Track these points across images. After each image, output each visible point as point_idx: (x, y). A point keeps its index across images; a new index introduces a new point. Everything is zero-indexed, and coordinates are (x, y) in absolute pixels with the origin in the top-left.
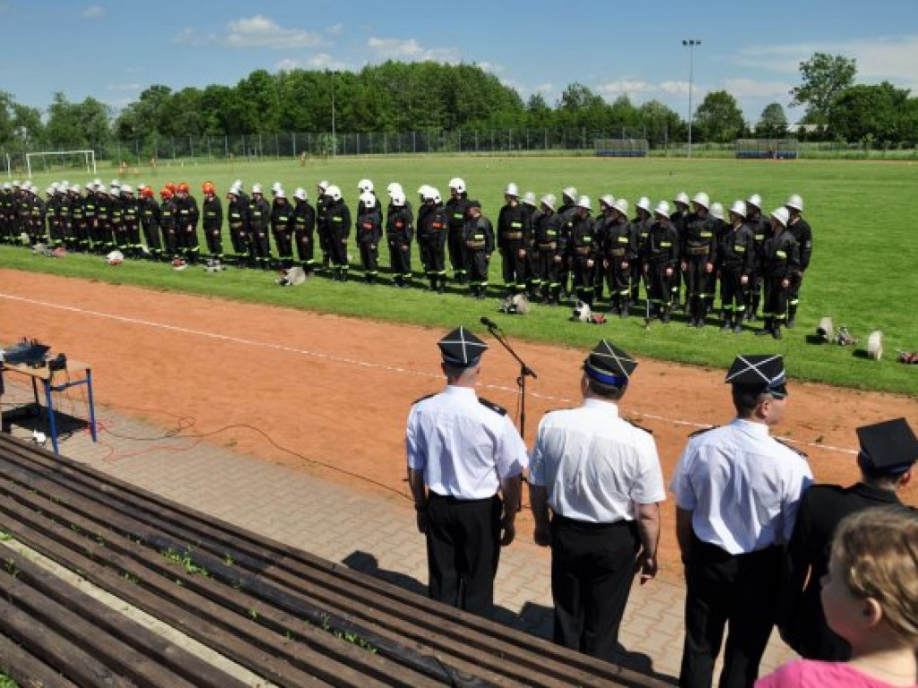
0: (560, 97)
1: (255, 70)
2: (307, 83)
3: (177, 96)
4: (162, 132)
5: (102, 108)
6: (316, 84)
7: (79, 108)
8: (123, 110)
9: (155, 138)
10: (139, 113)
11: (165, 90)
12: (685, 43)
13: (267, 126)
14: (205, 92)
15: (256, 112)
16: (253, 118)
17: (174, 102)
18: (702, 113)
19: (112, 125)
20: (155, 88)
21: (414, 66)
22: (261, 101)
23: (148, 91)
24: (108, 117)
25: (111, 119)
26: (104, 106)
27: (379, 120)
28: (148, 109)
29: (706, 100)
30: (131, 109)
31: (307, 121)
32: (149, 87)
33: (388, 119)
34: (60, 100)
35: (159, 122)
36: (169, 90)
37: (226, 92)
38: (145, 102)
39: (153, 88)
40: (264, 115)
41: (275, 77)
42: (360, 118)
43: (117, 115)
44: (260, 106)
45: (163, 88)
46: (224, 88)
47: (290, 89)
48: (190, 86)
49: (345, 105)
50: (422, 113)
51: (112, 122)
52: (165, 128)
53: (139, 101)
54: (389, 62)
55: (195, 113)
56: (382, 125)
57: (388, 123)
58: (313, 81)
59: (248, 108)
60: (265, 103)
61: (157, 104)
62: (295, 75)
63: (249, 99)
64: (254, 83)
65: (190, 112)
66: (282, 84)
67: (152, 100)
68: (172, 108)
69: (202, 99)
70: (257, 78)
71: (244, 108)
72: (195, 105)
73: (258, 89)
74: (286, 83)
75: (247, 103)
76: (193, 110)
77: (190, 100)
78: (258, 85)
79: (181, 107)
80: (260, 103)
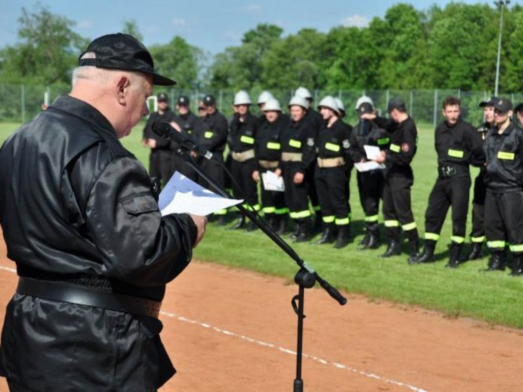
1: (396, 5)
2: (467, 24)
3: (290, 39)
5: (191, 52)
6: (482, 25)
7: (163, 52)
10: (239, 62)
11: (275, 31)
14: (329, 36)
15: (391, 63)
17: (286, 47)
19: (203, 75)
20: (262, 28)
23: (253, 33)
24: (199, 63)
25: (202, 67)
26: (196, 49)
28: (250, 56)
30: (229, 54)
36: (280, 30)
37: (354, 35)
38: (248, 45)
39: (259, 27)
41: (423, 15)
43: (211, 62)
44: (397, 54)
45: (273, 27)
46: (350, 29)
47: (442, 32)
51: (204, 71)
55: (312, 64)
58: (477, 19)
59: (381, 57)
60: (403, 51)
61: (263, 50)
62: (452, 10)
63: (385, 45)
64: (391, 23)
65: (305, 62)
66: (431, 25)
67: (258, 43)
68: (282, 55)
69: (323, 44)
70: (396, 15)
71: (375, 55)
72: (312, 52)
73: (397, 32)
74: (438, 23)
75: (381, 50)
76: (309, 59)
77: (307, 46)
78: (397, 26)
79: (293, 54)
80: (398, 50)
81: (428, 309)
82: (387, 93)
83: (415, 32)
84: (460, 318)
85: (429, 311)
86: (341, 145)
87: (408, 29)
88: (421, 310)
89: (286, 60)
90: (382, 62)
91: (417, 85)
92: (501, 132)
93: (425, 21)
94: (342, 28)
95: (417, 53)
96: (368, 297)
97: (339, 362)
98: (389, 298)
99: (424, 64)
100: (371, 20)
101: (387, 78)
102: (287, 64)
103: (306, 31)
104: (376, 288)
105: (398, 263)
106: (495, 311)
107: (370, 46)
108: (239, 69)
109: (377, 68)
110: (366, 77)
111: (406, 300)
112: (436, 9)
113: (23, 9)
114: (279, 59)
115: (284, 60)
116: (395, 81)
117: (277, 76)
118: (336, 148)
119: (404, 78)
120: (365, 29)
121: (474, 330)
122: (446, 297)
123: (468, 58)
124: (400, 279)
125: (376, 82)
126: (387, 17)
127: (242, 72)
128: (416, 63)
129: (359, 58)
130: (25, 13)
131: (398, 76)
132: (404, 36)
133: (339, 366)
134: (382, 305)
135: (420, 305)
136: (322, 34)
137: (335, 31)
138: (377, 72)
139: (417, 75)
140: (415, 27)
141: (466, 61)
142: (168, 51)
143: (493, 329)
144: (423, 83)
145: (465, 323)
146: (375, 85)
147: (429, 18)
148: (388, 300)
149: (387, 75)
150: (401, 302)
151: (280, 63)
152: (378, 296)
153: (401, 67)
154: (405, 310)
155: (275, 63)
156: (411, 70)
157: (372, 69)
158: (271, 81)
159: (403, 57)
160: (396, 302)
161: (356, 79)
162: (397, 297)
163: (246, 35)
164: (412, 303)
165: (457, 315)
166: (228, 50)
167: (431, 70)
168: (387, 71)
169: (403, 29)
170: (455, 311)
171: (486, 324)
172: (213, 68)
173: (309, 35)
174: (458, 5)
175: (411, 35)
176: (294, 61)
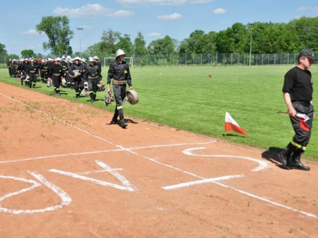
1: (236, 23)
2: (259, 29)
3: (205, 35)
4: (197, 53)
8: (182, 42)
9: (194, 55)
10: (188, 43)
11: (201, 32)
13: (238, 50)
15: (233, 43)
16: (232, 46)
17: (204, 38)
19: (176, 49)
20: (197, 31)
22: (236, 38)
23: (193, 33)
25: (176, 46)
27: (290, 48)
28: (192, 42)
31: (257, 48)
32: (194, 31)
33: (295, 47)
34: (140, 36)
35: (196, 48)
36: (203, 32)
38: (192, 38)
40: (237, 45)
41: (245, 26)
42: (281, 47)
43: (179, 44)
44: (235, 40)
45: (200, 31)
47: (251, 32)
49: (275, 40)
50: (314, 44)
52: (199, 51)
56: (292, 50)
57: (295, 49)
58: (262, 28)
59: (230, 41)
63: (231, 37)
64: (234, 29)
65: (210, 43)
66: (248, 30)
67: (195, 37)
68: (203, 41)
70: (236, 27)
72: (213, 40)
73: (235, 33)
74: (250, 29)
75: (230, 39)
76: (212, 43)
77: (212, 38)
78: (236, 30)
79: (207, 41)
80: (235, 39)
82: (232, 54)
87: (240, 32)
89: (204, 43)
90: (230, 43)
93: (245, 29)
95: (242, 40)
100: (227, 28)
101: (232, 49)
102: (204, 44)
103: (211, 32)
107: (226, 38)
108: (188, 47)
112: (250, 24)
113: (104, 30)
114: (201, 43)
116: (235, 50)
123: (258, 41)
125: (228, 50)
126: (232, 27)
128: (241, 43)
130: (105, 32)
131: (236, 48)
132: (238, 34)
138: (229, 47)
140: (242, 31)
141: (257, 42)
142: (164, 41)
146: (228, 52)
147: (247, 27)
156: (240, 46)
163: (191, 34)
166: (185, 40)
169: (238, 32)
172: (180, 46)
173: (212, 34)
175: (241, 34)
176: (207, 43)
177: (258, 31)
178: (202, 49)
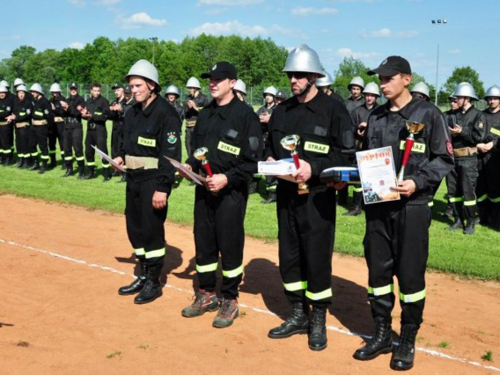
0: (338, 69)
1: (99, 37)
2: (139, 49)
3: (40, 54)
11: (31, 50)
12: (433, 22)
14: (61, 53)
15: (98, 69)
17: (38, 59)
18: (451, 84)
20: (23, 48)
21: (221, 38)
23: (17, 50)
28: (17, 64)
29: (455, 74)
30: (4, 63)
32: (19, 47)
36: (34, 50)
37: (76, 53)
38: (15, 57)
39: (22, 47)
41: (114, 44)
44: (101, 64)
45: (30, 48)
46: (74, 50)
47: (124, 53)
48: (50, 48)
53: (10, 57)
54: (203, 35)
55: (53, 69)
58: (143, 47)
59: (92, 66)
60: (105, 62)
61: (24, 60)
62: (129, 42)
63: (93, 59)
64: (96, 47)
65: (49, 67)
66: (119, 49)
67: (21, 57)
68: (36, 64)
69: (59, 58)
70: (99, 43)
71: (88, 65)
72: (53, 62)
73: (100, 52)
74: (122, 48)
75: (91, 62)
76: (51, 66)
77: (50, 59)
78: (101, 48)
79: (42, 63)
80: (101, 62)
81: (79, 206)
83: (111, 52)
84: (96, 210)
85: (79, 207)
86: (43, 112)
87: (107, 51)
88: (75, 207)
89: (38, 66)
90: (92, 69)
91: (112, 81)
92: (127, 103)
93: (115, 47)
94: (69, 49)
95: (111, 64)
96: (45, 201)
97: (12, 241)
98: (58, 200)
99: (115, 70)
100: (85, 45)
101: (95, 77)
102: (38, 68)
103: (49, 50)
104: (52, 195)
105: (71, 180)
106: (116, 205)
107: (85, 60)
108: (11, 71)
109: (89, 72)
110: (84, 77)
111: (67, 202)
112: (120, 41)
114: (33, 66)
115: (36, 66)
116: (99, 79)
117: (33, 75)
118: (41, 114)
119: (105, 77)
120: (82, 50)
121: (102, 217)
122: (91, 199)
124: (68, 189)
125: (89, 79)
126: (94, 44)
127: (13, 73)
128: (111, 69)
129: (80, 66)
131: (101, 75)
132: (105, 54)
133: (12, 243)
134: (53, 205)
135: (75, 203)
136: (58, 52)
137: (65, 51)
138: (90, 74)
139: (112, 76)
140: (110, 50)
143: (112, 215)
144: (115, 80)
145: (98, 213)
146: (88, 81)
147: (117, 46)
148: (57, 202)
149: (95, 75)
150: (65, 203)
151: (34, 68)
152: (52, 200)
153: (103, 71)
154: (66, 207)
155: (31, 68)
156: (108, 73)
157: (87, 72)
158: (30, 78)
159: (104, 65)
160: (62, 202)
161: (78, 77)
162: (63, 200)
163: (14, 52)
164: (71, 203)
165: (94, 209)
166: (3, 60)
167: (119, 73)
168: (95, 73)
169: (104, 50)
170: (93, 206)
171: (109, 213)
173: (51, 53)
174: (133, 39)
175: (109, 54)
176: (42, 66)
177: (137, 51)
178: (36, 76)
